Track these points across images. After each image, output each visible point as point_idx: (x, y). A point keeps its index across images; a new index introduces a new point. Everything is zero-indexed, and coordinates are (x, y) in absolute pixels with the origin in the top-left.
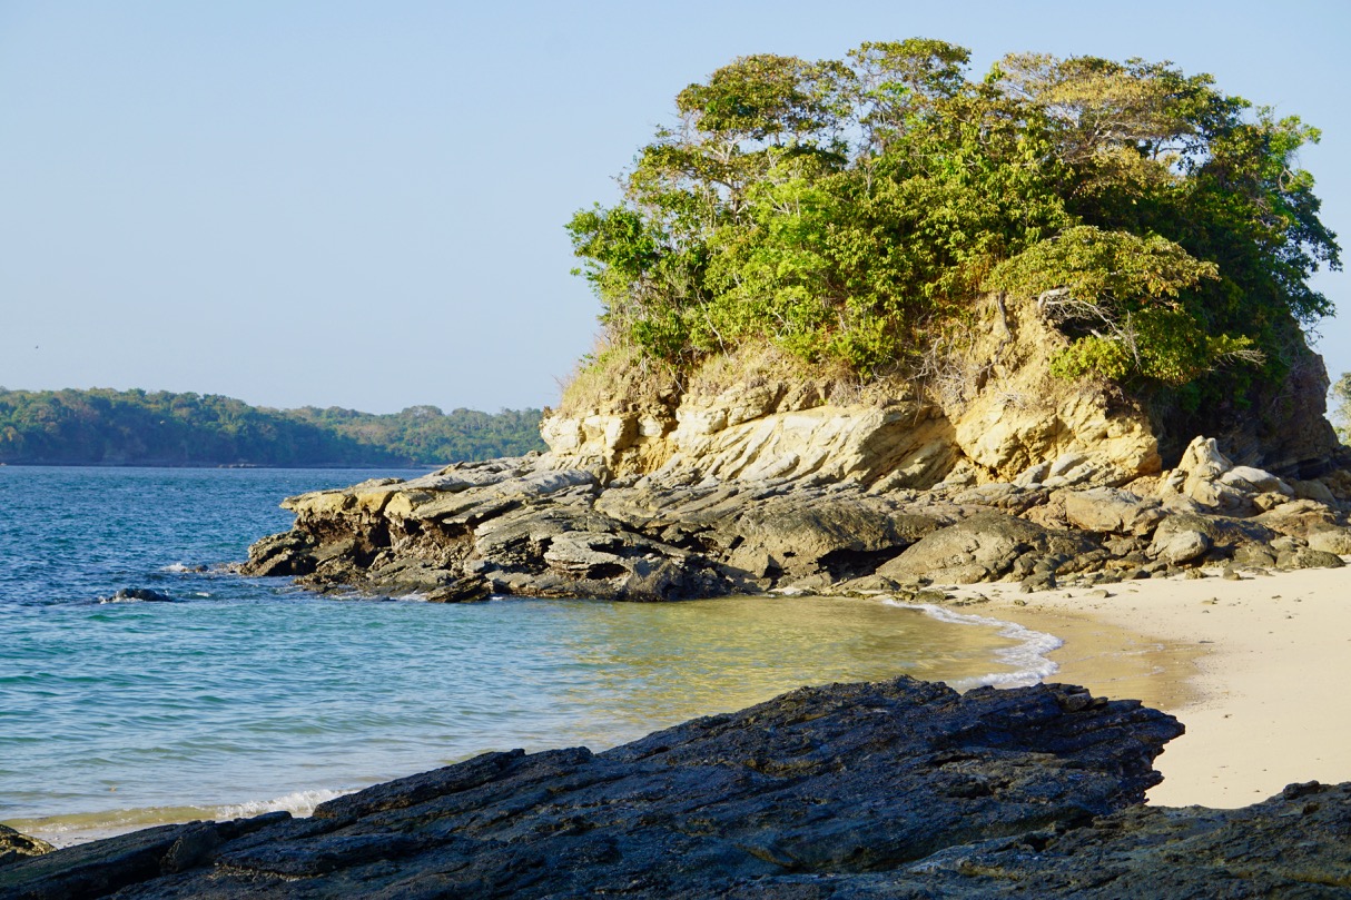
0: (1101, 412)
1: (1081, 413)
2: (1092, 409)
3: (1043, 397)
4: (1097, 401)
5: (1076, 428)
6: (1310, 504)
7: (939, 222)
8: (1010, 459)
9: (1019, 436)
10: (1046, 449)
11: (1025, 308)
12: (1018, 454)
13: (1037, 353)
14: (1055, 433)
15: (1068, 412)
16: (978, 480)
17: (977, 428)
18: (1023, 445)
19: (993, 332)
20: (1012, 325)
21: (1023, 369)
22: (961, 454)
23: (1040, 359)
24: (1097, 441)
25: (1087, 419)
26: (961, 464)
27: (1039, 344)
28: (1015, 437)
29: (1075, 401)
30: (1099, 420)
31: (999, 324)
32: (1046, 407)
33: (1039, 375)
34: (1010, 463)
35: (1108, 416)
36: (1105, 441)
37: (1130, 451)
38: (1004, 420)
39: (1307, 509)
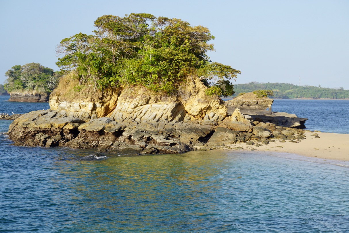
0: (219, 103)
1: (214, 104)
2: (217, 103)
3: (205, 100)
4: (218, 101)
5: (213, 107)
6: (271, 124)
7: (177, 59)
8: (199, 114)
9: (202, 109)
10: (206, 111)
11: (196, 79)
12: (201, 113)
13: (201, 90)
14: (209, 108)
15: (211, 103)
16: (191, 118)
17: (191, 106)
18: (202, 111)
19: (191, 85)
20: (194, 83)
21: (199, 93)
22: (187, 112)
23: (202, 91)
24: (217, 110)
25: (215, 105)
26: (187, 115)
27: (201, 87)
28: (201, 109)
29: (214, 101)
30: (218, 105)
31: (192, 83)
32: (207, 102)
33: (203, 95)
34: (199, 115)
35: (220, 104)
36: (218, 110)
37: (224, 112)
38: (198, 105)
39: (270, 125)
